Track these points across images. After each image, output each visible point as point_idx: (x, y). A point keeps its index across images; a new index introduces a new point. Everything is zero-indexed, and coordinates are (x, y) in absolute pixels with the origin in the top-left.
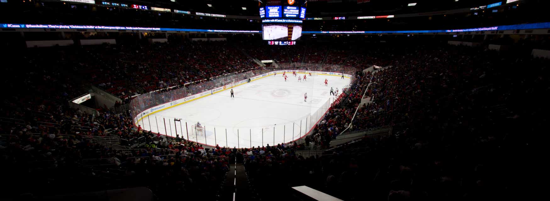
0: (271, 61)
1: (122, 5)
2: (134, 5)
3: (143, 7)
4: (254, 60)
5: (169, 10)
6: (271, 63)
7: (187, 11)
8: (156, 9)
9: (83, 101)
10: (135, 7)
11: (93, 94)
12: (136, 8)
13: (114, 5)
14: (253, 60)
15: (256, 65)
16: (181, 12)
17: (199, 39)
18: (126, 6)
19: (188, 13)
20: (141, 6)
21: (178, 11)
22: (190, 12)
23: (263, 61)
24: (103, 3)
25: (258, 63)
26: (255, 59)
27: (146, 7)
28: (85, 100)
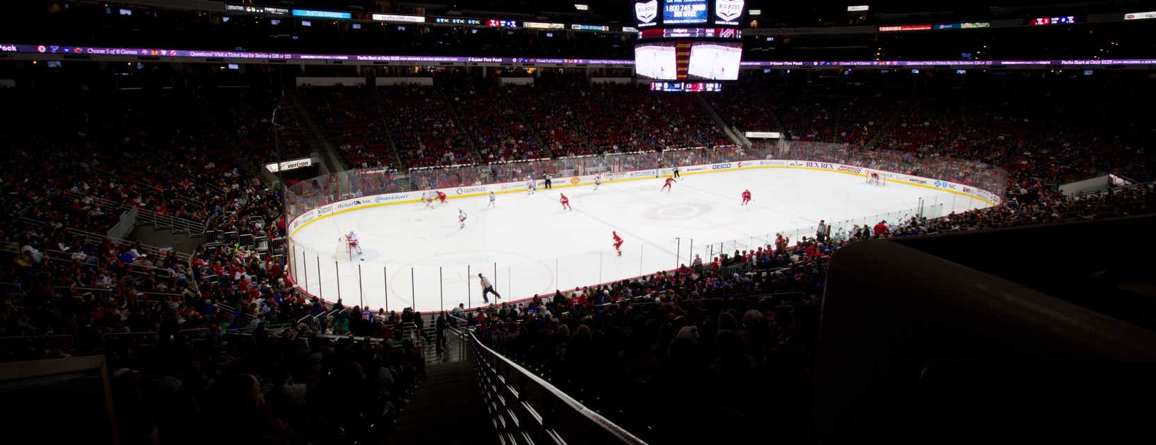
0: (775, 135)
1: (470, 22)
2: (492, 21)
3: (509, 24)
4: (727, 130)
5: (561, 26)
6: (777, 139)
7: (601, 26)
8: (533, 25)
9: (291, 168)
10: (493, 23)
11: (317, 160)
12: (494, 25)
13: (456, 23)
14: (722, 130)
15: (728, 141)
16: (586, 27)
17: (608, 80)
18: (477, 22)
19: (603, 28)
20: (504, 22)
21: (580, 27)
22: (608, 27)
23: (750, 134)
24: (438, 20)
25: (733, 137)
26: (731, 128)
27: (513, 22)
28: (297, 167)
